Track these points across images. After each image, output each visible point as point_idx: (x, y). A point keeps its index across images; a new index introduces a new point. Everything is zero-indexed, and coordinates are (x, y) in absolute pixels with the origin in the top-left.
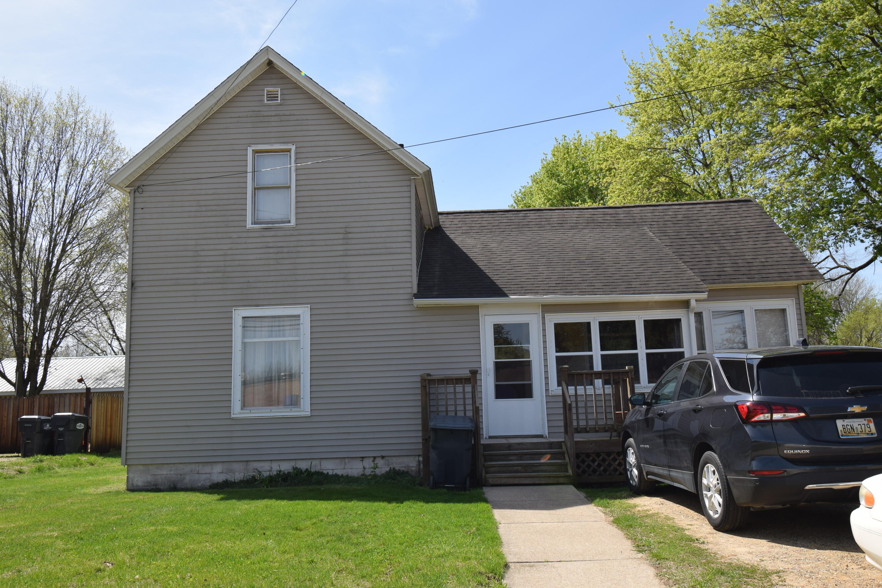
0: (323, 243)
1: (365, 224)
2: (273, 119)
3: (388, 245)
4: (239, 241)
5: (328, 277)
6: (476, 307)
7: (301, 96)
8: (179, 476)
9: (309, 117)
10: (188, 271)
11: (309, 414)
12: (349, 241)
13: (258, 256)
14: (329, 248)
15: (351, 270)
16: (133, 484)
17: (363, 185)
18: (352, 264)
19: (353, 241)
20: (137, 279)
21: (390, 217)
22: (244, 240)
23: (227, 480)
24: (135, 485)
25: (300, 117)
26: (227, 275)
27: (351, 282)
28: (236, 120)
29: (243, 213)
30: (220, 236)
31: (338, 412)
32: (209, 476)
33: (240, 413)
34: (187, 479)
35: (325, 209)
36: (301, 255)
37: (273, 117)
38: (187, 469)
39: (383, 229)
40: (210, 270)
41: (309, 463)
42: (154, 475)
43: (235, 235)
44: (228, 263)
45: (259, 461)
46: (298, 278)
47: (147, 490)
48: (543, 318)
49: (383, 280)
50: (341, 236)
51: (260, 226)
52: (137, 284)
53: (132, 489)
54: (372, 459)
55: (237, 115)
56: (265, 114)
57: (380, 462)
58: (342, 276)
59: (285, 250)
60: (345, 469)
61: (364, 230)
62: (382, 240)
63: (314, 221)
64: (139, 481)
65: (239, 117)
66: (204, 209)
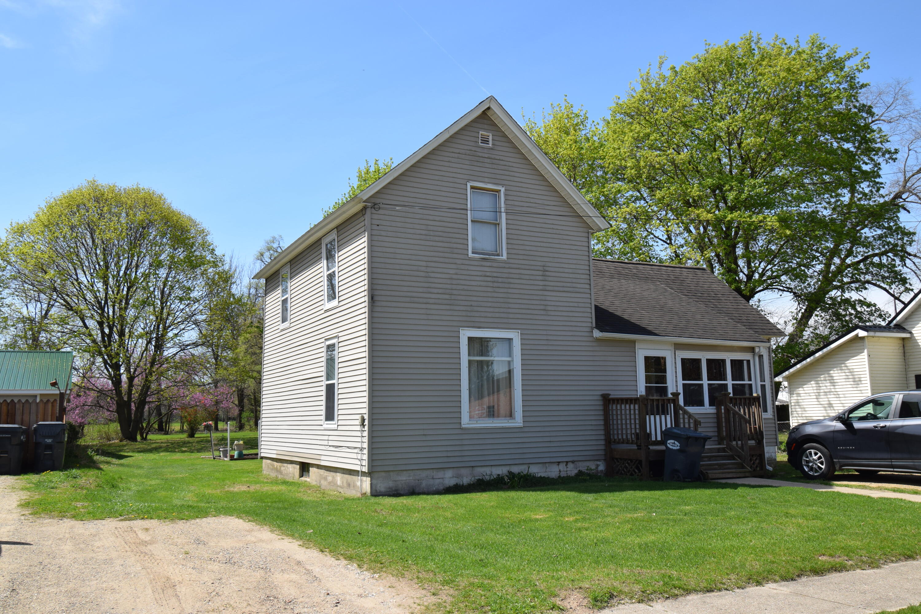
0: (527, 277)
1: (557, 265)
2: (486, 160)
3: (574, 285)
4: (463, 267)
5: (532, 307)
6: (634, 342)
7: (507, 144)
8: (417, 481)
9: (514, 165)
10: (421, 290)
11: (521, 425)
12: (547, 278)
13: (479, 283)
14: (532, 282)
15: (549, 303)
16: (376, 491)
17: (555, 231)
18: (548, 298)
19: (550, 279)
20: (376, 293)
21: (575, 262)
22: (466, 267)
23: (457, 484)
24: (378, 491)
25: (507, 163)
26: (453, 297)
27: (550, 313)
28: (456, 155)
29: (465, 242)
30: (447, 260)
31: (542, 424)
32: (441, 480)
33: (468, 424)
34: (424, 484)
35: (528, 248)
36: (512, 286)
37: (486, 159)
38: (424, 474)
39: (570, 271)
40: (440, 291)
41: (526, 467)
42: (396, 481)
43: (459, 262)
44: (454, 287)
45: (482, 466)
46: (510, 306)
47: (390, 495)
48: (675, 354)
49: (571, 314)
50: (541, 273)
51: (479, 256)
52: (376, 298)
53: (375, 493)
54: (565, 464)
55: (457, 151)
56: (481, 154)
57: (571, 466)
58: (542, 307)
59: (500, 280)
60: (546, 472)
61: (557, 270)
62: (569, 280)
63: (521, 257)
64: (382, 487)
65: (459, 153)
66: (432, 233)
